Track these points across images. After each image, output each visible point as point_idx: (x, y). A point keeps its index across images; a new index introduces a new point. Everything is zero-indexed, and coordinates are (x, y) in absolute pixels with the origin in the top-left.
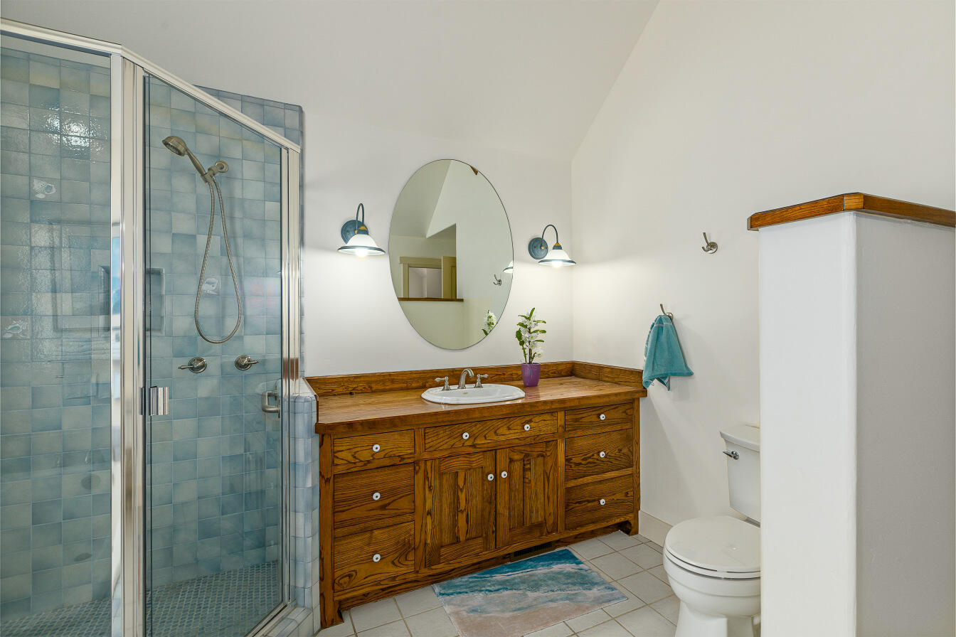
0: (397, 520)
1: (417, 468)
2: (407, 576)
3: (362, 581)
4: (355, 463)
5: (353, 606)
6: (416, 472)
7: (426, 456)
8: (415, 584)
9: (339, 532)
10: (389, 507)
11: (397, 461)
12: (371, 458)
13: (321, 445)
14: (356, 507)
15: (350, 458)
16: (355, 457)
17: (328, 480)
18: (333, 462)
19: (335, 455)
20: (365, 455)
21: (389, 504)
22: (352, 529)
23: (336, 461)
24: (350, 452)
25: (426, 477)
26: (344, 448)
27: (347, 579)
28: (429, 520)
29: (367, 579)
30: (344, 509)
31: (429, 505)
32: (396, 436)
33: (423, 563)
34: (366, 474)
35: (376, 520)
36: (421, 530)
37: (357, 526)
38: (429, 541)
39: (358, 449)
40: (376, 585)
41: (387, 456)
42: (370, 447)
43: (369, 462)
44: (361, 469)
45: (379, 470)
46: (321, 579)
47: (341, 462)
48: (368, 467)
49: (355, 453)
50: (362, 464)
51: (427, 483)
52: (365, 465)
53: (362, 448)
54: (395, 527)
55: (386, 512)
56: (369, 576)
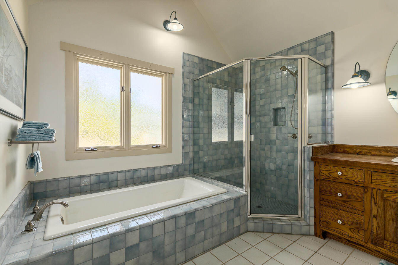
0: (353, 211)
1: (366, 190)
2: (359, 241)
3: (333, 229)
4: (330, 177)
5: (333, 239)
6: (365, 192)
7: (373, 186)
8: (370, 252)
9: (322, 202)
10: (348, 203)
11: (353, 183)
12: (338, 177)
13: (315, 165)
14: (330, 196)
15: (327, 174)
16: (330, 175)
17: (317, 180)
18: (320, 174)
19: (321, 171)
20: (334, 175)
21: (348, 201)
22: (327, 204)
23: (321, 174)
24: (328, 172)
25: (372, 196)
26: (324, 169)
27: (326, 223)
28: (374, 220)
29: (335, 229)
30: (325, 194)
31: (374, 212)
32: (352, 170)
33: (370, 241)
34: (335, 183)
35: (340, 205)
36: (369, 223)
37: (331, 204)
38: (375, 231)
39: (332, 172)
40: (341, 234)
41: (346, 179)
42: (337, 172)
43: (337, 178)
44: (332, 180)
45: (342, 184)
46: (315, 217)
47: (323, 174)
48: (336, 180)
49: (330, 173)
50: (333, 178)
51: (373, 200)
52: (335, 179)
53: (333, 172)
54: (352, 214)
55: (345, 204)
56: (337, 228)
